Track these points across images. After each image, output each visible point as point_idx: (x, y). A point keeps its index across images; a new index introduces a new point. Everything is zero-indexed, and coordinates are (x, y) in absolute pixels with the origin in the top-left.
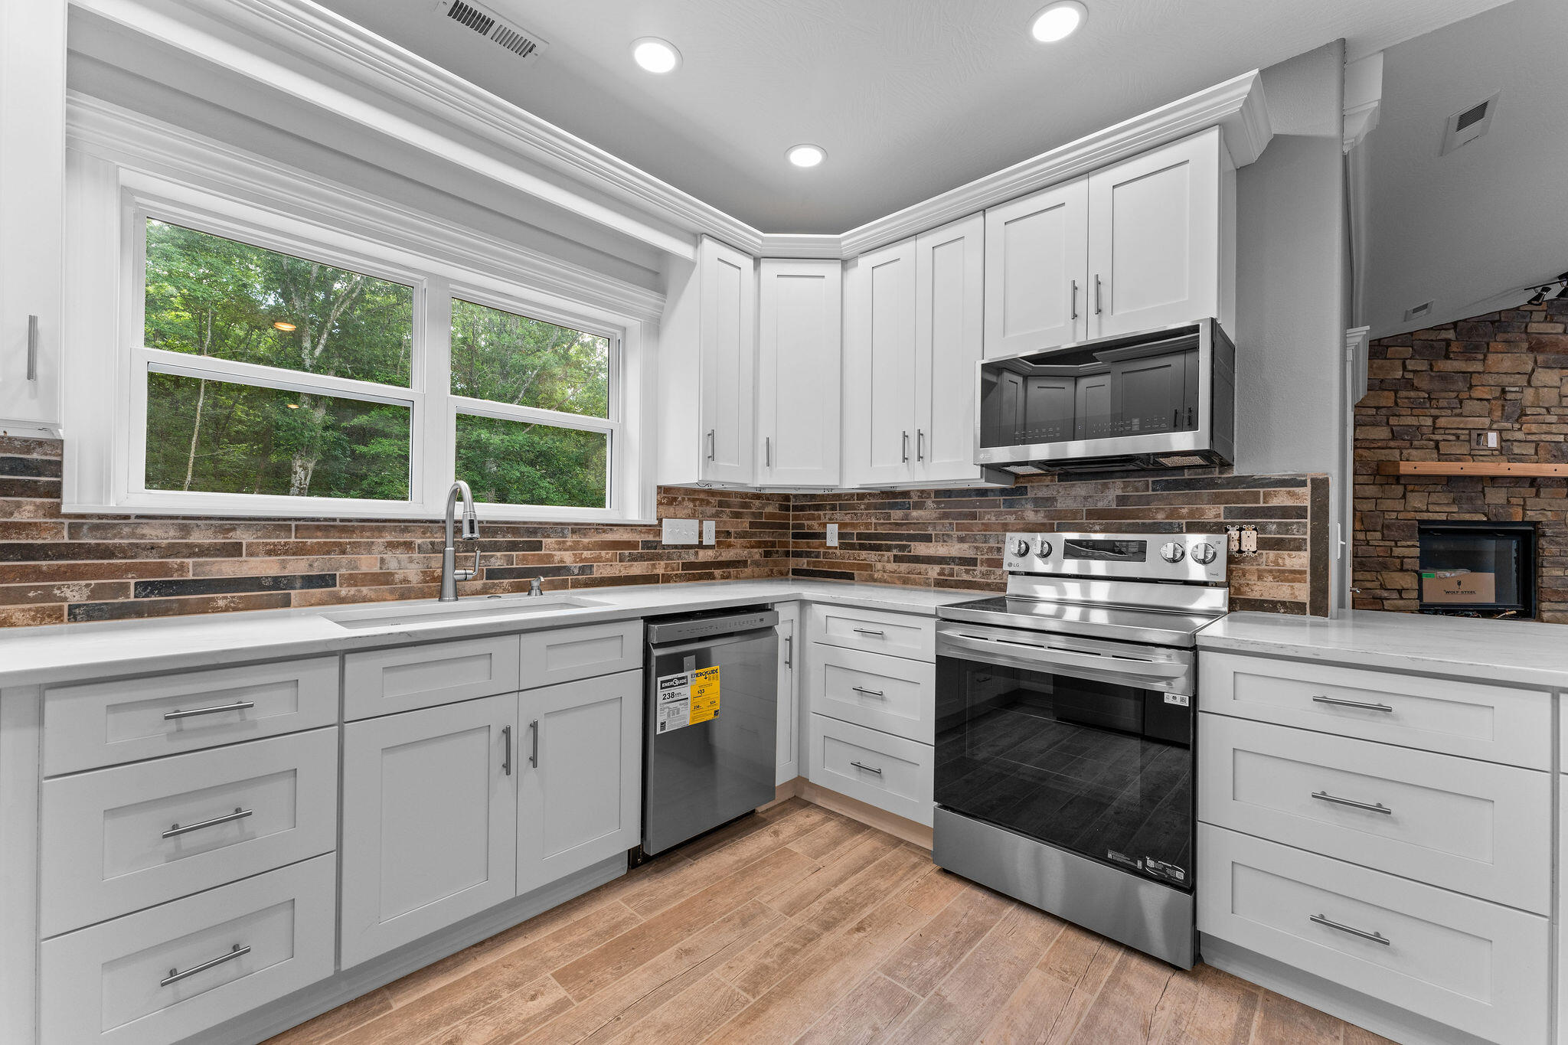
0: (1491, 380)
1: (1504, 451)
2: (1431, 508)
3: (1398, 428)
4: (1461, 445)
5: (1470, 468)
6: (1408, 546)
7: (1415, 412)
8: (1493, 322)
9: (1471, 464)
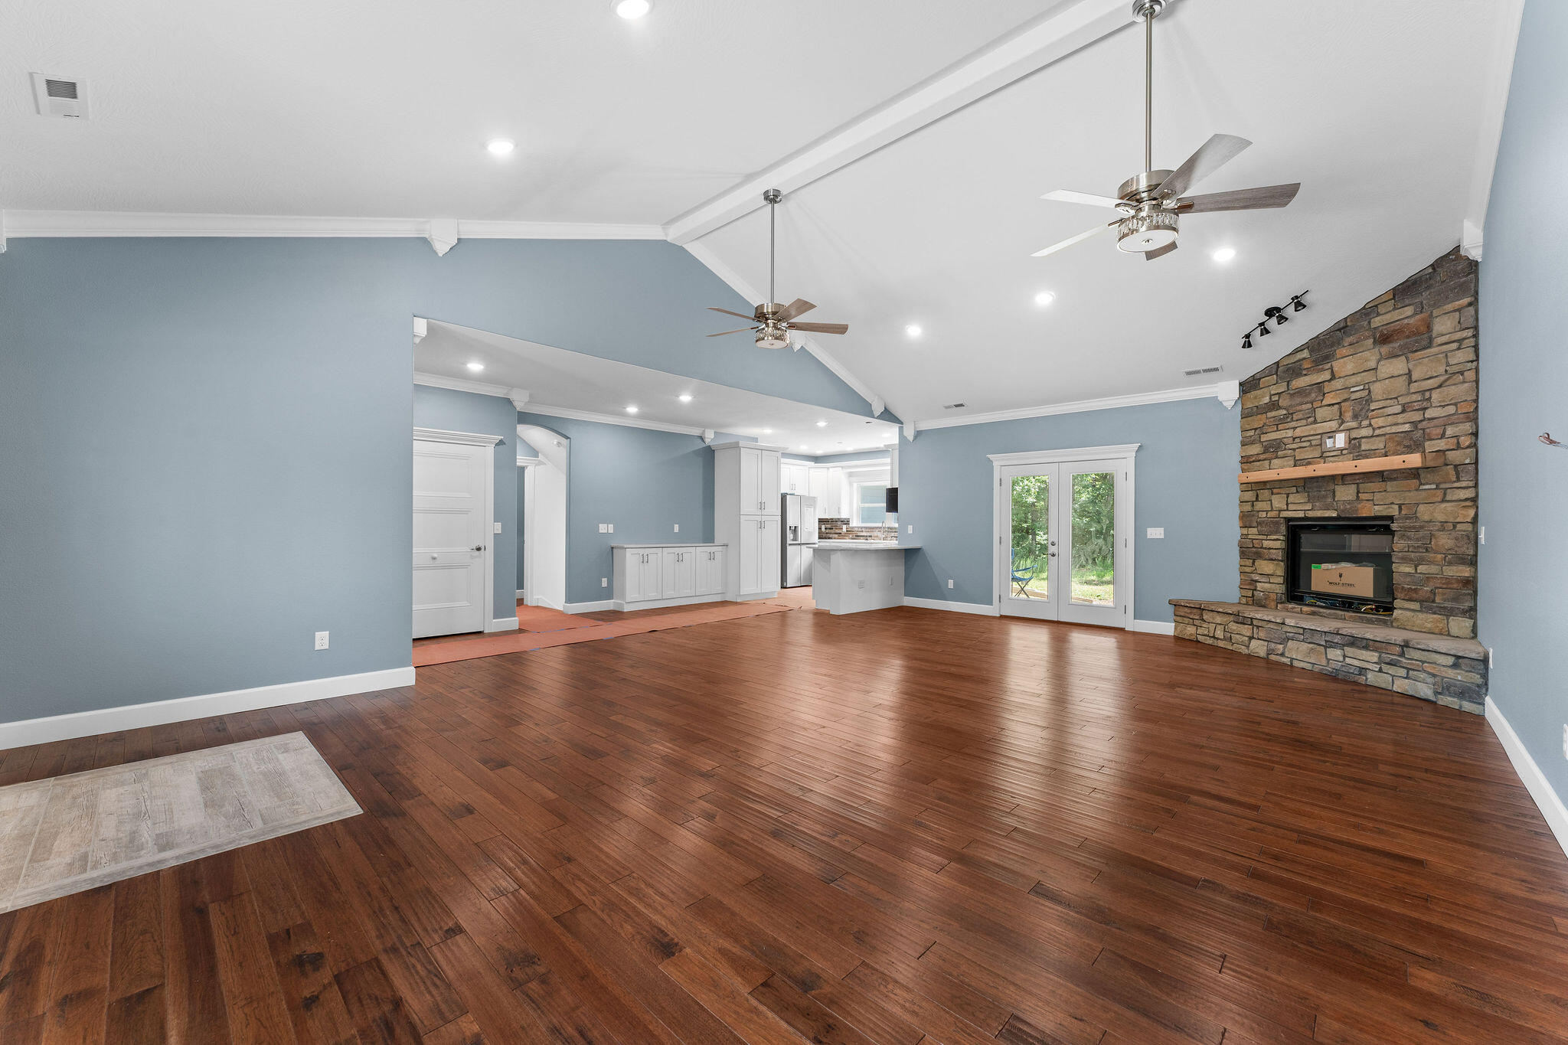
0: (1338, 384)
1: (1354, 448)
2: (1291, 507)
3: (1266, 443)
4: (1313, 450)
5: (1322, 469)
6: (1274, 540)
7: (1280, 427)
8: (1339, 330)
9: (1322, 465)
